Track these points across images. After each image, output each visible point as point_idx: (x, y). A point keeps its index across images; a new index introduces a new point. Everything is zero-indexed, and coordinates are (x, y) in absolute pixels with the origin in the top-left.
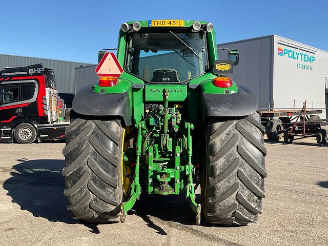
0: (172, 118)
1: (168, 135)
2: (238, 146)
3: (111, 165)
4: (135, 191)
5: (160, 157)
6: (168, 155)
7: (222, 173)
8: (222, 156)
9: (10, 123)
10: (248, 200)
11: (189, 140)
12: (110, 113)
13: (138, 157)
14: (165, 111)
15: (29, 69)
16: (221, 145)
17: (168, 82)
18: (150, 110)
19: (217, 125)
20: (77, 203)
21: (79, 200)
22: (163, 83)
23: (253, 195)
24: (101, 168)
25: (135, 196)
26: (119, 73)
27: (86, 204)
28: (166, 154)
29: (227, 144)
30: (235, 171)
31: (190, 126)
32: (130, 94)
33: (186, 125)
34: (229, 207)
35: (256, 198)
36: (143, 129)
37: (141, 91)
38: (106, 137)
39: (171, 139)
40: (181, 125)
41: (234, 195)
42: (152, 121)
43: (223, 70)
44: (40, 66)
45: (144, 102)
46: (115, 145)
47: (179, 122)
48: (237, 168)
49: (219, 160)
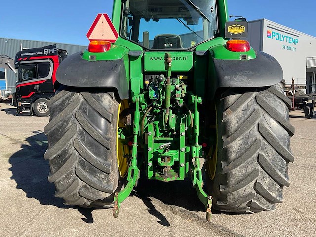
0: (176, 90)
1: (171, 111)
2: (259, 124)
3: (103, 147)
4: (132, 176)
5: (162, 136)
6: (170, 134)
7: (238, 158)
8: (239, 136)
9: (30, 98)
10: (269, 189)
11: (196, 117)
12: (100, 84)
13: (136, 136)
14: (167, 82)
15: (45, 50)
16: (237, 123)
17: (171, 49)
18: (150, 81)
19: (232, 98)
20: (64, 190)
21: (66, 187)
22: (165, 49)
23: (275, 183)
24: (90, 150)
25: (133, 182)
26: (114, 38)
27: (75, 191)
28: (168, 133)
29: (244, 122)
30: (255, 155)
31: (197, 100)
32: (126, 63)
33: (193, 99)
34: (245, 197)
35: (278, 186)
36: (141, 104)
37: (139, 60)
38: (95, 113)
39: (174, 116)
40: (187, 98)
41: (252, 184)
42: (152, 94)
43: (236, 33)
44: (54, 47)
45: (144, 72)
46: (107, 123)
47: (183, 95)
48: (257, 152)
49: (235, 142)
